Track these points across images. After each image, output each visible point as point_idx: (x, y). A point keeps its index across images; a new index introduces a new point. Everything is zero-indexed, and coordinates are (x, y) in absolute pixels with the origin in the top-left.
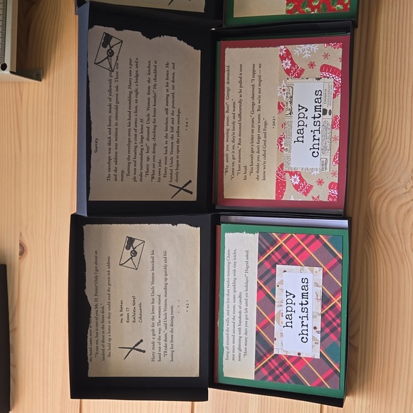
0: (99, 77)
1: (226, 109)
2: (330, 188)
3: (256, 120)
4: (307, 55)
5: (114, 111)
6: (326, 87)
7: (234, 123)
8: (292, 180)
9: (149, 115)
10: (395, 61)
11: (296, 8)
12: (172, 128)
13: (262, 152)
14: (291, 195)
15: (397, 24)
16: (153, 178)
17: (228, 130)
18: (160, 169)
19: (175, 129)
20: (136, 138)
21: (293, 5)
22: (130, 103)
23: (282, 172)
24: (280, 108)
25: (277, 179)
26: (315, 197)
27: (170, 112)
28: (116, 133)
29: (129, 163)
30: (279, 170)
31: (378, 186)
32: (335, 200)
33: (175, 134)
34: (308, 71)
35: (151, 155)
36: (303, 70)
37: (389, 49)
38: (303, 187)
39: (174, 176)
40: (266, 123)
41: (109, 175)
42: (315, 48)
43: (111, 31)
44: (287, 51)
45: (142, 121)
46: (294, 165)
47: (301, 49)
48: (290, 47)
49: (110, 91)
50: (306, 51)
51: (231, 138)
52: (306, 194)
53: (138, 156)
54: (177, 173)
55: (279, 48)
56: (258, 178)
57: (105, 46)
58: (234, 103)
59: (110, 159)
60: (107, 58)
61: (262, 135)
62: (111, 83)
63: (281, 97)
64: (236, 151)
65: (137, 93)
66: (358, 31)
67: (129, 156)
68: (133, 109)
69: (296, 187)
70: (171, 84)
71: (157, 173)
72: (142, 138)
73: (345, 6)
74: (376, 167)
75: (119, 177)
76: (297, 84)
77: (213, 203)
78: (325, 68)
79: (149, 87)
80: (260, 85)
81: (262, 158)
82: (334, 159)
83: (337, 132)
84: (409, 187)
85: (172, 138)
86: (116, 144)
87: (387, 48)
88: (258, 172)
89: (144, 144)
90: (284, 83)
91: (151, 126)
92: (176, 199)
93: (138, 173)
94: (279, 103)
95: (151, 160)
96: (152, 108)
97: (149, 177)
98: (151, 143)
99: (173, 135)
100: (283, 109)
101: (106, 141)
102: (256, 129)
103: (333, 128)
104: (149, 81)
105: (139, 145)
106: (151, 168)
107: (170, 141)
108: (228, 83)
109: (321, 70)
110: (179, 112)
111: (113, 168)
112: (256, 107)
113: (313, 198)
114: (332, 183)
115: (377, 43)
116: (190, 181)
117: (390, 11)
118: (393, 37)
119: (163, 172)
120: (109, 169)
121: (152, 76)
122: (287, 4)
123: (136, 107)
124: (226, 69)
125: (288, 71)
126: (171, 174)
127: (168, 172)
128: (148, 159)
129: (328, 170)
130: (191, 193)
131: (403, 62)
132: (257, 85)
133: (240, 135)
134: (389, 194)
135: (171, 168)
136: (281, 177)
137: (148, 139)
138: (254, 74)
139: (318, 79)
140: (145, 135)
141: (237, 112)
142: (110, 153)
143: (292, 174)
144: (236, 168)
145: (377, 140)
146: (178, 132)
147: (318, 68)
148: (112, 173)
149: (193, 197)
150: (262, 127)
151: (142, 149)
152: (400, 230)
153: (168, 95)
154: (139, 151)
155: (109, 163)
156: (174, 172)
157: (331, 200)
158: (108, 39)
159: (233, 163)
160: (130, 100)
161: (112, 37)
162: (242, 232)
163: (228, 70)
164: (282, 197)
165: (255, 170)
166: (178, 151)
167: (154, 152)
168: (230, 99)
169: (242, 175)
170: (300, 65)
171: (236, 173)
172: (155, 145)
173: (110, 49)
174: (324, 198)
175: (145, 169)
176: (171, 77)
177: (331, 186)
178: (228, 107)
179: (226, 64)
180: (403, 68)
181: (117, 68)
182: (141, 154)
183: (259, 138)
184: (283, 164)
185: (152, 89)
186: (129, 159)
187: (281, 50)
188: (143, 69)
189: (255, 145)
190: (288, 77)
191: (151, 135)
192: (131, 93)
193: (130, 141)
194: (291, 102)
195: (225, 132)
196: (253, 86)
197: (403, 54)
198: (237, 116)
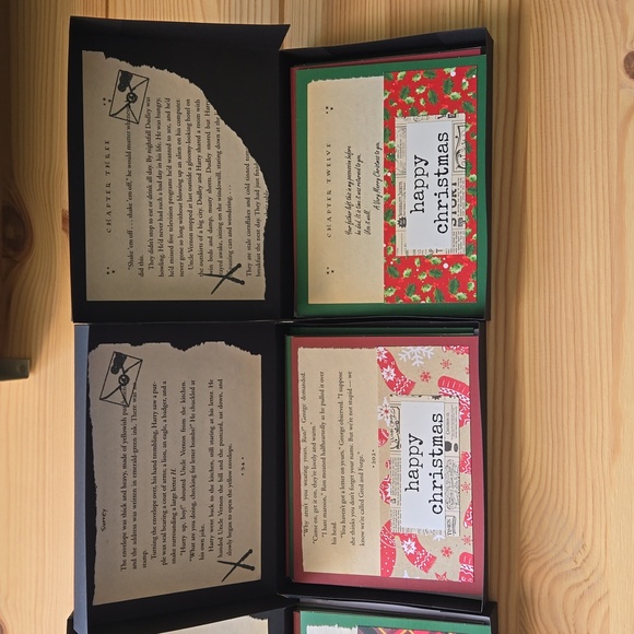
0: (108, 418)
1: (302, 437)
2: (461, 561)
3: (347, 454)
4: (417, 362)
5: (130, 464)
6: (448, 410)
7: (314, 457)
8: (405, 546)
9: (184, 462)
10: (548, 372)
11: (399, 294)
12: (221, 475)
13: (357, 504)
14: (405, 571)
15: (547, 319)
16: (193, 555)
17: (307, 468)
18: (202, 541)
19: (226, 477)
20: (164, 500)
21: (394, 290)
22: (155, 449)
23: (389, 535)
24: (382, 437)
25: (382, 545)
26: (441, 574)
27: (217, 452)
28: (135, 496)
29: (155, 539)
30: (385, 531)
31: (534, 556)
32: (470, 580)
33: (225, 484)
34: (420, 387)
35: (188, 520)
36: (413, 383)
37: (538, 354)
38: (421, 557)
39: (226, 548)
40: (362, 460)
41: (125, 561)
42: (428, 352)
43: (125, 348)
44: (388, 355)
45: (173, 472)
46: (406, 524)
47: (408, 353)
48: (392, 350)
49: (124, 436)
50: (416, 356)
51: (310, 481)
52: (426, 569)
53: (169, 526)
54: (230, 542)
55: (376, 350)
56: (353, 543)
57: (115, 371)
58: (314, 429)
59: (125, 537)
60: (120, 388)
61: (357, 478)
62: (125, 423)
63: (383, 422)
64: (320, 499)
65: (166, 433)
66: (491, 326)
67: (155, 528)
68: (160, 456)
69: (411, 558)
70: (217, 411)
71: (198, 547)
72: (175, 497)
73: (470, 294)
74: (529, 527)
75: (140, 563)
76: (406, 403)
77: (287, 575)
78: (445, 382)
79: (184, 421)
80: (350, 403)
81: (358, 511)
82: (466, 517)
83: (467, 478)
84: (580, 561)
85: (221, 491)
86: (135, 514)
87: (535, 352)
88: (353, 533)
89: (177, 506)
90: (385, 402)
91: (188, 477)
92: (230, 581)
93: (169, 551)
94: (380, 430)
95: (189, 528)
96: (188, 450)
97: (187, 554)
98: (188, 504)
99: (221, 486)
100: (386, 440)
101: (120, 511)
102: (347, 468)
103: (461, 471)
104: (183, 412)
105: (170, 509)
106: (189, 542)
107: (217, 495)
108: (304, 398)
109: (440, 385)
110: (231, 450)
111: (129, 550)
112: (347, 435)
113: (437, 575)
114: (464, 554)
115: (520, 344)
116: (251, 551)
117: (536, 299)
118: (542, 337)
119: (207, 544)
120: (124, 552)
121: (188, 403)
122: (386, 289)
123: (165, 454)
124: (300, 377)
125: (391, 384)
126: (221, 544)
127: (216, 542)
128: (184, 527)
129: (457, 534)
130: (252, 568)
131: (559, 374)
132: (346, 404)
133: (324, 477)
134: (550, 570)
135: (220, 536)
136: (388, 542)
137: (183, 498)
138: (341, 386)
139: (437, 397)
140: (179, 493)
141: (319, 441)
142: (125, 528)
143: (404, 537)
144: (320, 525)
145: (528, 487)
146: (230, 480)
147: (434, 381)
148: (129, 557)
149: (256, 575)
150: (357, 465)
151: (175, 515)
152: (571, 627)
153: (213, 428)
154: (169, 518)
155: (124, 544)
156: (225, 541)
157: (463, 579)
158: (119, 359)
159: (315, 519)
160: (155, 445)
161: (126, 356)
162: (333, 625)
163: (304, 380)
164: (391, 572)
165: (348, 529)
166: (230, 508)
167: (193, 516)
168: (307, 423)
169: (328, 537)
170: (410, 376)
171: (319, 534)
172: (194, 505)
173: (124, 375)
174: (454, 577)
175: (179, 543)
176: (216, 400)
177: (464, 558)
178: (305, 434)
179: (300, 371)
180: (560, 384)
181: (135, 400)
182: (174, 522)
183: (353, 481)
184: (389, 522)
185: (188, 423)
186: (154, 532)
187: (380, 353)
188: (174, 396)
189: (348, 491)
190: (391, 392)
191: (189, 492)
192: (156, 433)
193: (155, 505)
194: (398, 430)
195: (302, 471)
196: (341, 403)
197: (559, 361)
198: (318, 447)
